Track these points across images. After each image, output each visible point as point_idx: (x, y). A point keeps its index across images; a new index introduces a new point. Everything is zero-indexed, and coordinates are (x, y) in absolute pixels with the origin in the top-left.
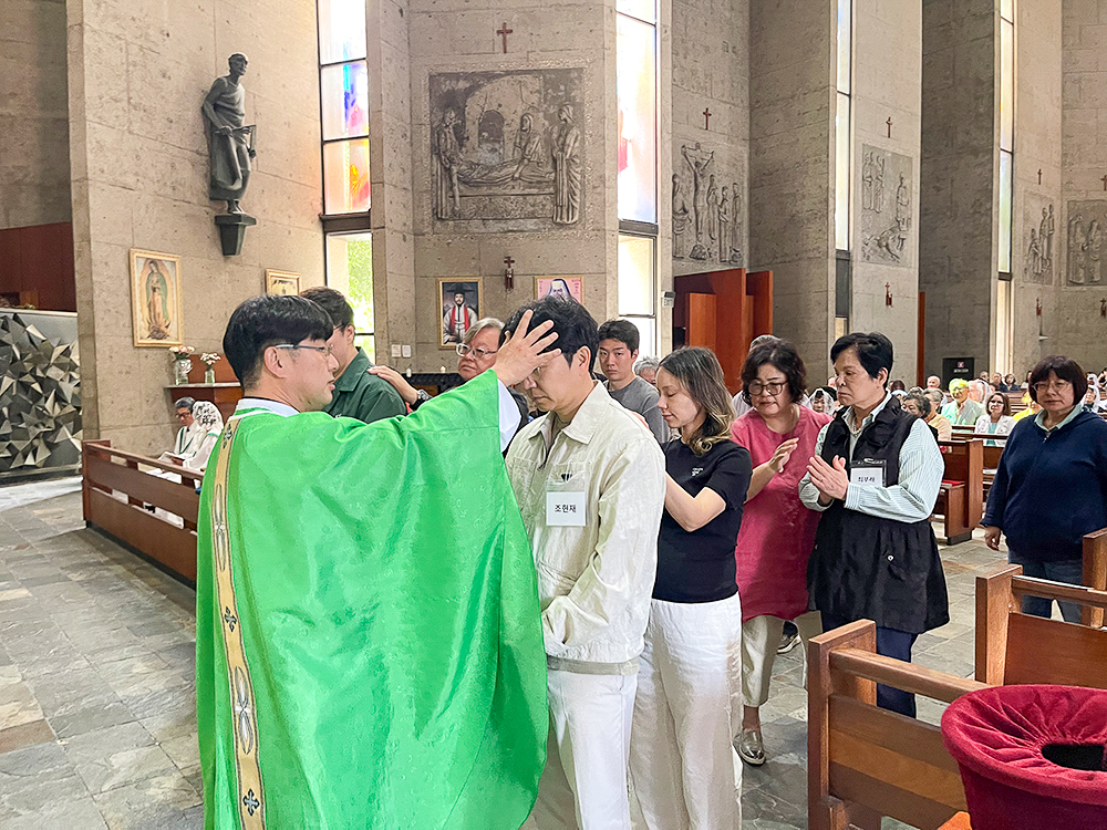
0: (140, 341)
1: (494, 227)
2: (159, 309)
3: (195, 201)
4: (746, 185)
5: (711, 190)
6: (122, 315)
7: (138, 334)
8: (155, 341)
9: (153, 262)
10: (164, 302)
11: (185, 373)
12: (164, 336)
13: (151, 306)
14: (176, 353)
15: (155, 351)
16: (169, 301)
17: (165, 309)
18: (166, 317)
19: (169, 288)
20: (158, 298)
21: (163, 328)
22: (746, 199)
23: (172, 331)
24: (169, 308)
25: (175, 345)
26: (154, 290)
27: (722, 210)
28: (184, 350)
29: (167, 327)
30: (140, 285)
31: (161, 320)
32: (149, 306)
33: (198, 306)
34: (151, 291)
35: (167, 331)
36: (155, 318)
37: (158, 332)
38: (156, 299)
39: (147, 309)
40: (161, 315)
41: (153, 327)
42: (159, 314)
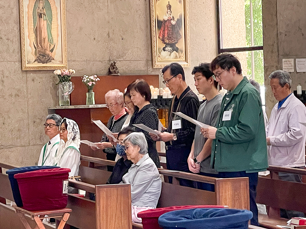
0: (27, 65)
2: (45, 34)
6: (12, 41)
7: (25, 59)
8: (41, 65)
10: (49, 27)
11: (66, 94)
12: (49, 60)
13: (37, 31)
14: (59, 76)
15: (41, 75)
16: (54, 26)
17: (50, 33)
18: (51, 41)
19: (54, 12)
20: (44, 23)
21: (48, 52)
23: (57, 54)
24: (54, 33)
25: (59, 68)
26: (40, 16)
28: (66, 72)
29: (52, 51)
30: (28, 12)
31: (46, 44)
32: (36, 31)
33: (81, 29)
34: (37, 17)
35: (52, 55)
36: (41, 43)
37: (44, 56)
38: (42, 25)
39: (34, 35)
40: (47, 40)
41: (39, 51)
42: (44, 39)
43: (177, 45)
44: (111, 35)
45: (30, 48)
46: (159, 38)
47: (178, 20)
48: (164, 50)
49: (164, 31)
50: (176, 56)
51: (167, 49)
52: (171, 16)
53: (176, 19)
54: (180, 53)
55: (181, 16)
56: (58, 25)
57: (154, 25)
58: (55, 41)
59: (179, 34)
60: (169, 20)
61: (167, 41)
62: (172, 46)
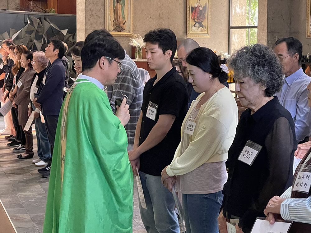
2: (120, 13)
6: (100, 17)
10: (123, 9)
12: (122, 30)
13: (116, 11)
16: (126, 8)
17: (123, 13)
18: (124, 18)
21: (121, 25)
23: (127, 26)
24: (126, 13)
25: (128, 35)
26: (118, 1)
29: (124, 24)
31: (121, 20)
32: (114, 11)
33: (142, 10)
34: (116, 2)
35: (124, 27)
36: (117, 19)
37: (118, 27)
38: (118, 7)
39: (113, 14)
40: (121, 17)
41: (116, 24)
42: (120, 16)
43: (202, 23)
44: (161, 15)
45: (110, 22)
46: (192, 18)
47: (204, 7)
48: (194, 26)
49: (195, 13)
50: (202, 30)
51: (196, 25)
52: (200, 4)
53: (203, 7)
54: (204, 28)
55: (206, 4)
56: (128, 8)
57: (189, 10)
58: (126, 18)
59: (205, 16)
60: (198, 7)
61: (196, 20)
62: (200, 23)
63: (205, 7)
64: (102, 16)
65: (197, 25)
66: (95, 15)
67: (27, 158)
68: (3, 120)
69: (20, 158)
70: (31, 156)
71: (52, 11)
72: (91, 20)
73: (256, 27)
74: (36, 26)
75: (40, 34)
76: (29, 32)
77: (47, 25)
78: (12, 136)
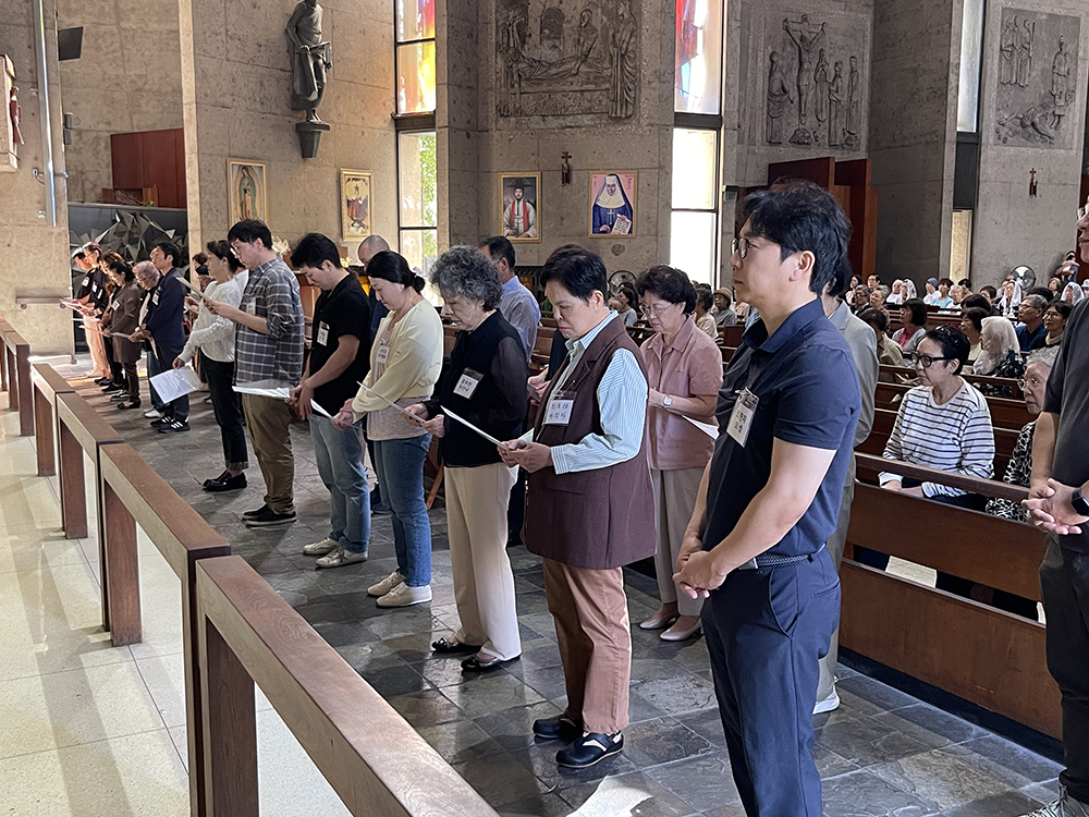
1: (553, 123)
3: (279, 112)
4: (867, 57)
5: (820, 67)
9: (244, 167)
19: (257, 189)
22: (867, 73)
24: (257, 206)
27: (834, 88)
31: (251, 216)
34: (243, 193)
36: (246, 215)
39: (240, 208)
42: (249, 212)
43: (363, 222)
46: (348, 215)
48: (352, 225)
49: (353, 209)
59: (366, 212)
60: (357, 200)
61: (355, 218)
62: (360, 222)
63: (365, 201)
64: (224, 211)
65: (356, 224)
66: (214, 209)
67: (131, 407)
68: (90, 358)
69: (122, 408)
70: (137, 404)
71: (151, 205)
72: (209, 217)
73: (435, 228)
74: (129, 225)
75: (136, 236)
76: (119, 233)
77: (145, 224)
78: (104, 378)
